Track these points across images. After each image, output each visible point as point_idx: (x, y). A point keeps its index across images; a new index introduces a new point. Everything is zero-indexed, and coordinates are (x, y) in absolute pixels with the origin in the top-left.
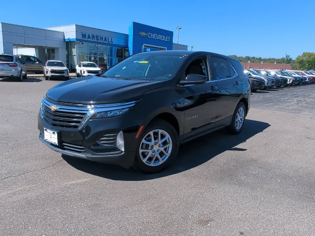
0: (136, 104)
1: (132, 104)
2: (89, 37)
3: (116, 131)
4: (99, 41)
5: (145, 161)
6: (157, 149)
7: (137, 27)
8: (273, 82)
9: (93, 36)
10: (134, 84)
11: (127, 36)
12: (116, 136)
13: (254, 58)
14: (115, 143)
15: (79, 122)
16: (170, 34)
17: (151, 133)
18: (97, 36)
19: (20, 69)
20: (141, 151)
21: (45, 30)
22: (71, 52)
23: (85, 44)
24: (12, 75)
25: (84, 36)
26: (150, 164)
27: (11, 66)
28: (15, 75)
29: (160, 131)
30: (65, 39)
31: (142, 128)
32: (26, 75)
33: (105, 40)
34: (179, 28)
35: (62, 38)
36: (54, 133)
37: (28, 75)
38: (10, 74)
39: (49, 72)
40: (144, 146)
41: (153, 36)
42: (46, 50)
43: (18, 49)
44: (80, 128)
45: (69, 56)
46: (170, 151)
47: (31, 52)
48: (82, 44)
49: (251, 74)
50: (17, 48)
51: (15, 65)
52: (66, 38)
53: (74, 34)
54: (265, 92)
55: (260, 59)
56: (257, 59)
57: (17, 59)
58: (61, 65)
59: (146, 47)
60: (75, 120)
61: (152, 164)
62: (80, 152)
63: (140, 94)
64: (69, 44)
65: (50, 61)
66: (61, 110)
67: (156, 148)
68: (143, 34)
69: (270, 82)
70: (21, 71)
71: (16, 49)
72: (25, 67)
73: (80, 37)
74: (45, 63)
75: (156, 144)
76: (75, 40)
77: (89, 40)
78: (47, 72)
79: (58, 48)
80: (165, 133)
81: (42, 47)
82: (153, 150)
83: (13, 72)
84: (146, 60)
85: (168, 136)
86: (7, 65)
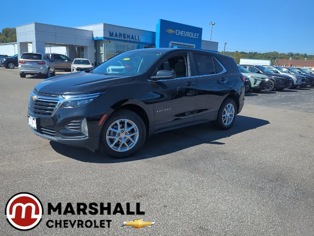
0: (101, 95)
1: (96, 95)
2: (116, 35)
3: (80, 118)
4: (126, 39)
5: (112, 146)
6: (124, 137)
7: (165, 24)
8: (303, 80)
9: (120, 35)
10: (106, 79)
11: (154, 33)
12: (81, 123)
13: (298, 54)
14: (80, 129)
15: (52, 110)
16: (199, 31)
17: (118, 122)
18: (124, 35)
19: (47, 67)
20: (108, 137)
21: (75, 29)
22: (99, 51)
23: (113, 42)
24: (40, 73)
25: (111, 34)
26: (117, 149)
27: (39, 63)
28: (42, 72)
29: (127, 121)
30: (93, 38)
31: (105, 116)
32: (54, 72)
33: (132, 38)
34: (213, 24)
35: (91, 36)
36: (34, 119)
37: (56, 73)
38: (38, 71)
39: (75, 70)
40: (112, 133)
41: (181, 33)
42: (76, 48)
43: (52, 48)
44: (52, 115)
45: (97, 55)
46: (137, 139)
47: (62, 51)
48: (110, 42)
49: (279, 72)
50: (50, 46)
51: (43, 63)
52: (95, 36)
53: (102, 32)
54: (294, 91)
55: (305, 56)
56: (302, 55)
57: (47, 57)
58: (87, 63)
59: (173, 45)
60: (49, 108)
61: (119, 150)
62: (53, 136)
63: (105, 87)
64: (97, 43)
65: (77, 59)
66: (41, 100)
67: (123, 135)
68: (171, 31)
69: (300, 80)
70: (49, 68)
71: (49, 48)
72: (53, 64)
73: (108, 36)
74: (73, 61)
75: (122, 132)
76: (103, 39)
77: (116, 38)
78: (73, 70)
79: (87, 47)
80: (131, 122)
81: (72, 45)
82: (120, 137)
83: (42, 69)
84: (129, 58)
85: (134, 126)
86: (36, 63)
